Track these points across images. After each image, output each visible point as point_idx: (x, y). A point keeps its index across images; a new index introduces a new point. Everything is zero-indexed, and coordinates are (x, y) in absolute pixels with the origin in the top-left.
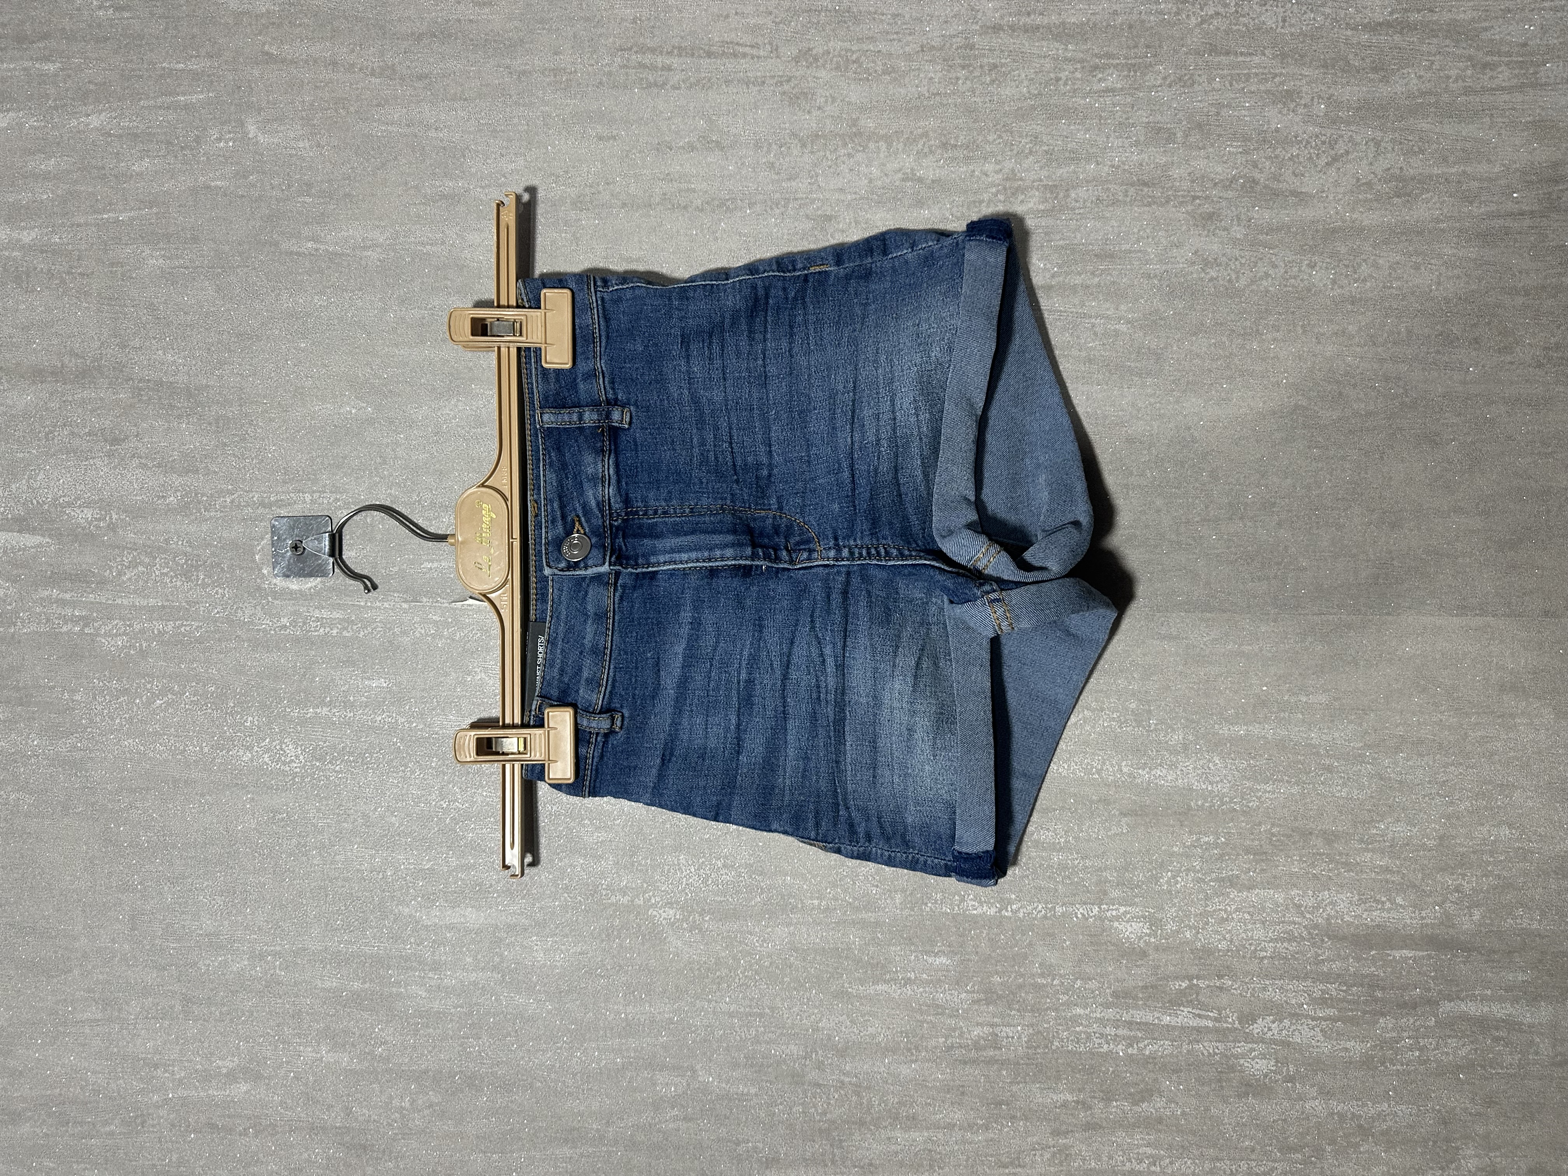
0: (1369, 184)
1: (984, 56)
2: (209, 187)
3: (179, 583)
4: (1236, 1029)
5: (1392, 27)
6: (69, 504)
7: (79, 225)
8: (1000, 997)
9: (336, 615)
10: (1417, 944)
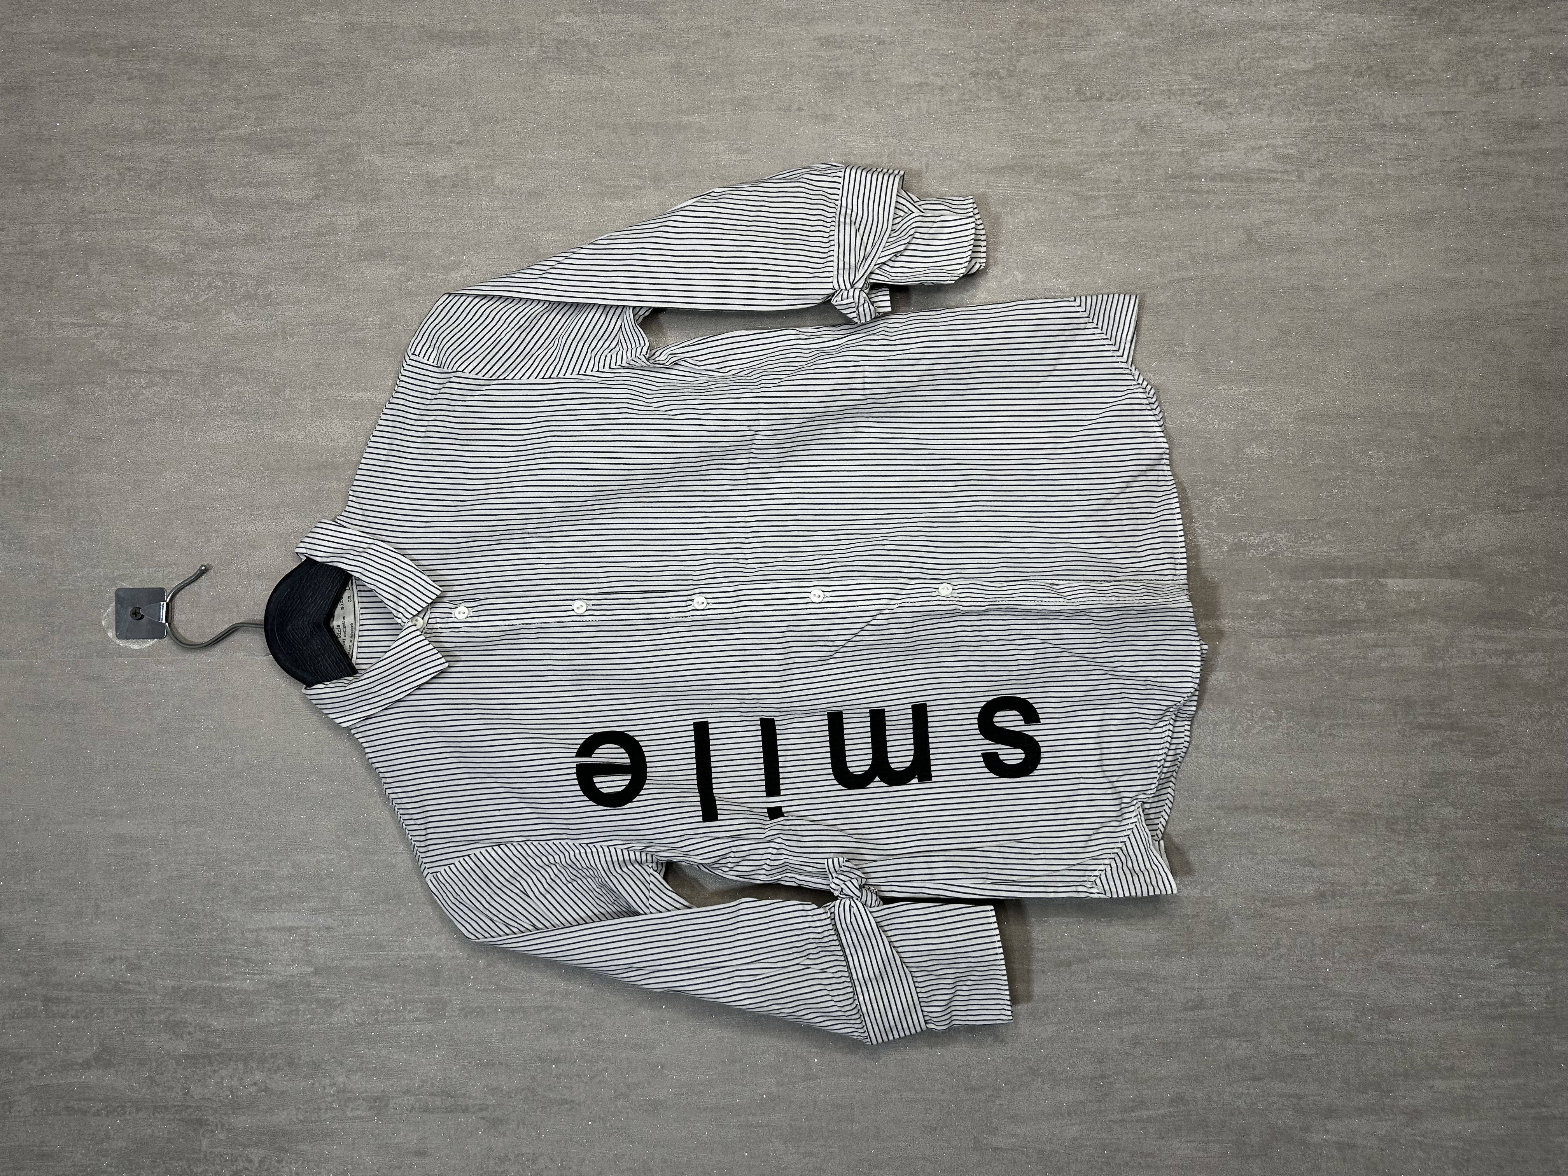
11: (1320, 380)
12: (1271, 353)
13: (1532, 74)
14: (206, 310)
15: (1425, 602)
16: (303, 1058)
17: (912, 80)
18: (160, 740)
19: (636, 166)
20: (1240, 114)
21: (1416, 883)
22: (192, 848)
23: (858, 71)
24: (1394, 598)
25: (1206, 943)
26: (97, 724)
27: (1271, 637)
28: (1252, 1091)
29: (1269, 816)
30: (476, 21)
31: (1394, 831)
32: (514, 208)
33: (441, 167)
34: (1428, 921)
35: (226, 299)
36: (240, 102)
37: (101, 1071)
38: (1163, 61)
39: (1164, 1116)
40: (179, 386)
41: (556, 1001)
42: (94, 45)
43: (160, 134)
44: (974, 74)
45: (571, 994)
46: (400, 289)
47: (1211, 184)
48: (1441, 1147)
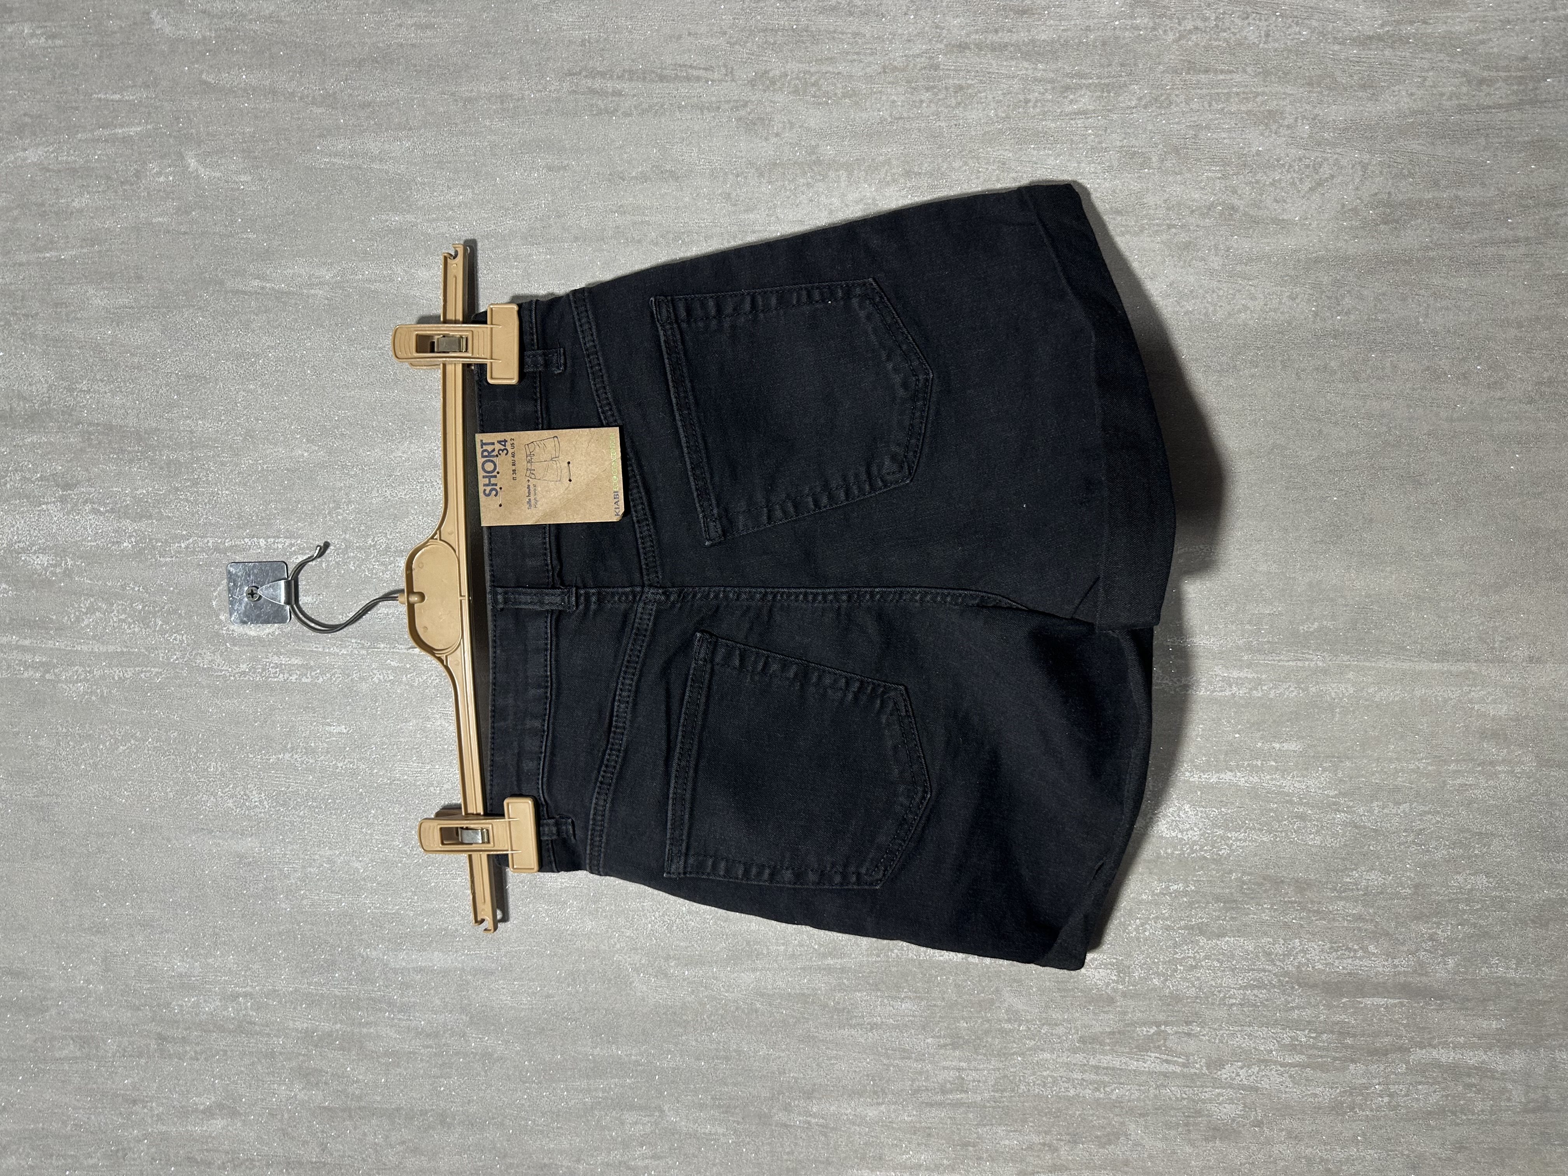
0: (1355, 210)
1: (949, 77)
2: (151, 224)
3: (136, 630)
4: (1204, 1074)
5: (1383, 40)
6: (24, 550)
7: (21, 265)
8: (967, 1042)
9: (295, 661)
10: (1389, 992)
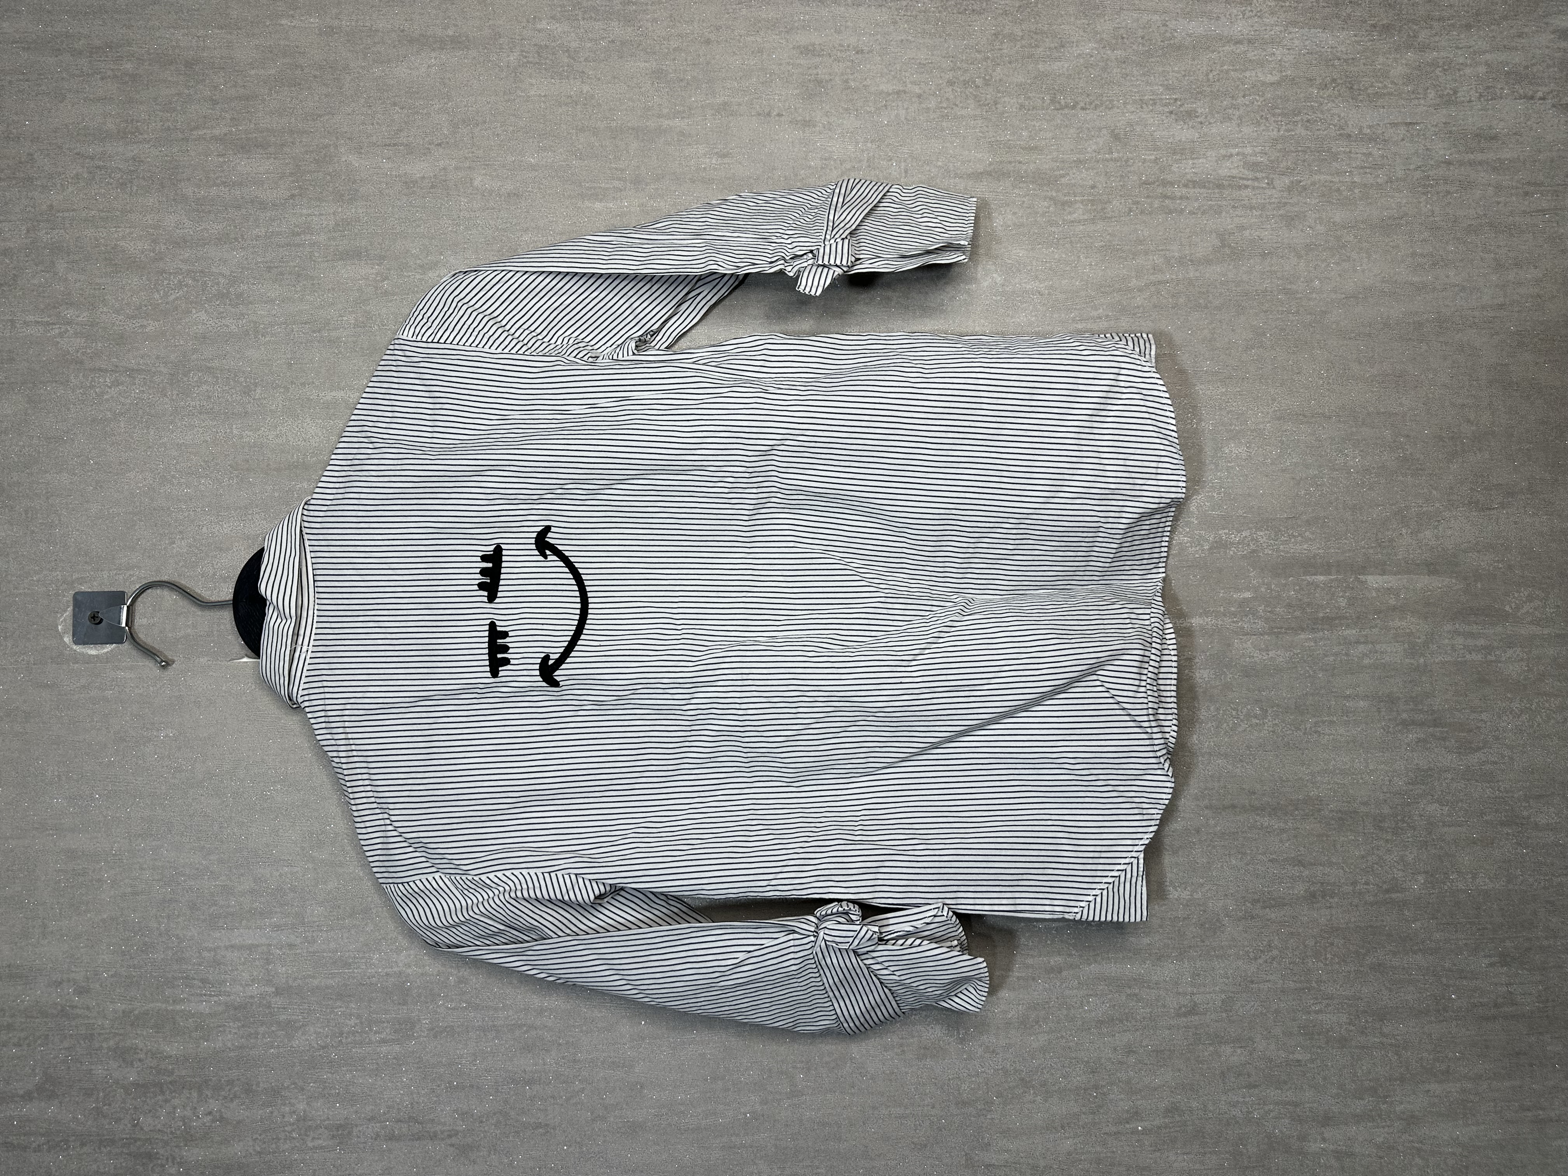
11: (1295, 381)
12: (1246, 354)
13: (1488, 87)
14: (176, 308)
15: (1405, 598)
16: (261, 1085)
17: (890, 88)
18: (116, 750)
19: (616, 169)
20: (1210, 123)
21: (1405, 881)
22: (148, 862)
23: (837, 78)
24: (1374, 594)
25: (1198, 946)
26: (50, 733)
27: (1255, 635)
28: (1247, 1099)
29: (1258, 815)
30: (457, 26)
31: (1381, 829)
32: (494, 208)
33: (419, 168)
34: (1418, 920)
35: (196, 298)
36: (215, 102)
37: (43, 1103)
38: (1135, 72)
39: (1159, 1128)
40: (145, 384)
41: (531, 1018)
42: (67, 45)
43: (133, 133)
44: (951, 83)
45: (546, 1011)
46: (376, 288)
47: (1184, 190)
48: (1440, 1153)
